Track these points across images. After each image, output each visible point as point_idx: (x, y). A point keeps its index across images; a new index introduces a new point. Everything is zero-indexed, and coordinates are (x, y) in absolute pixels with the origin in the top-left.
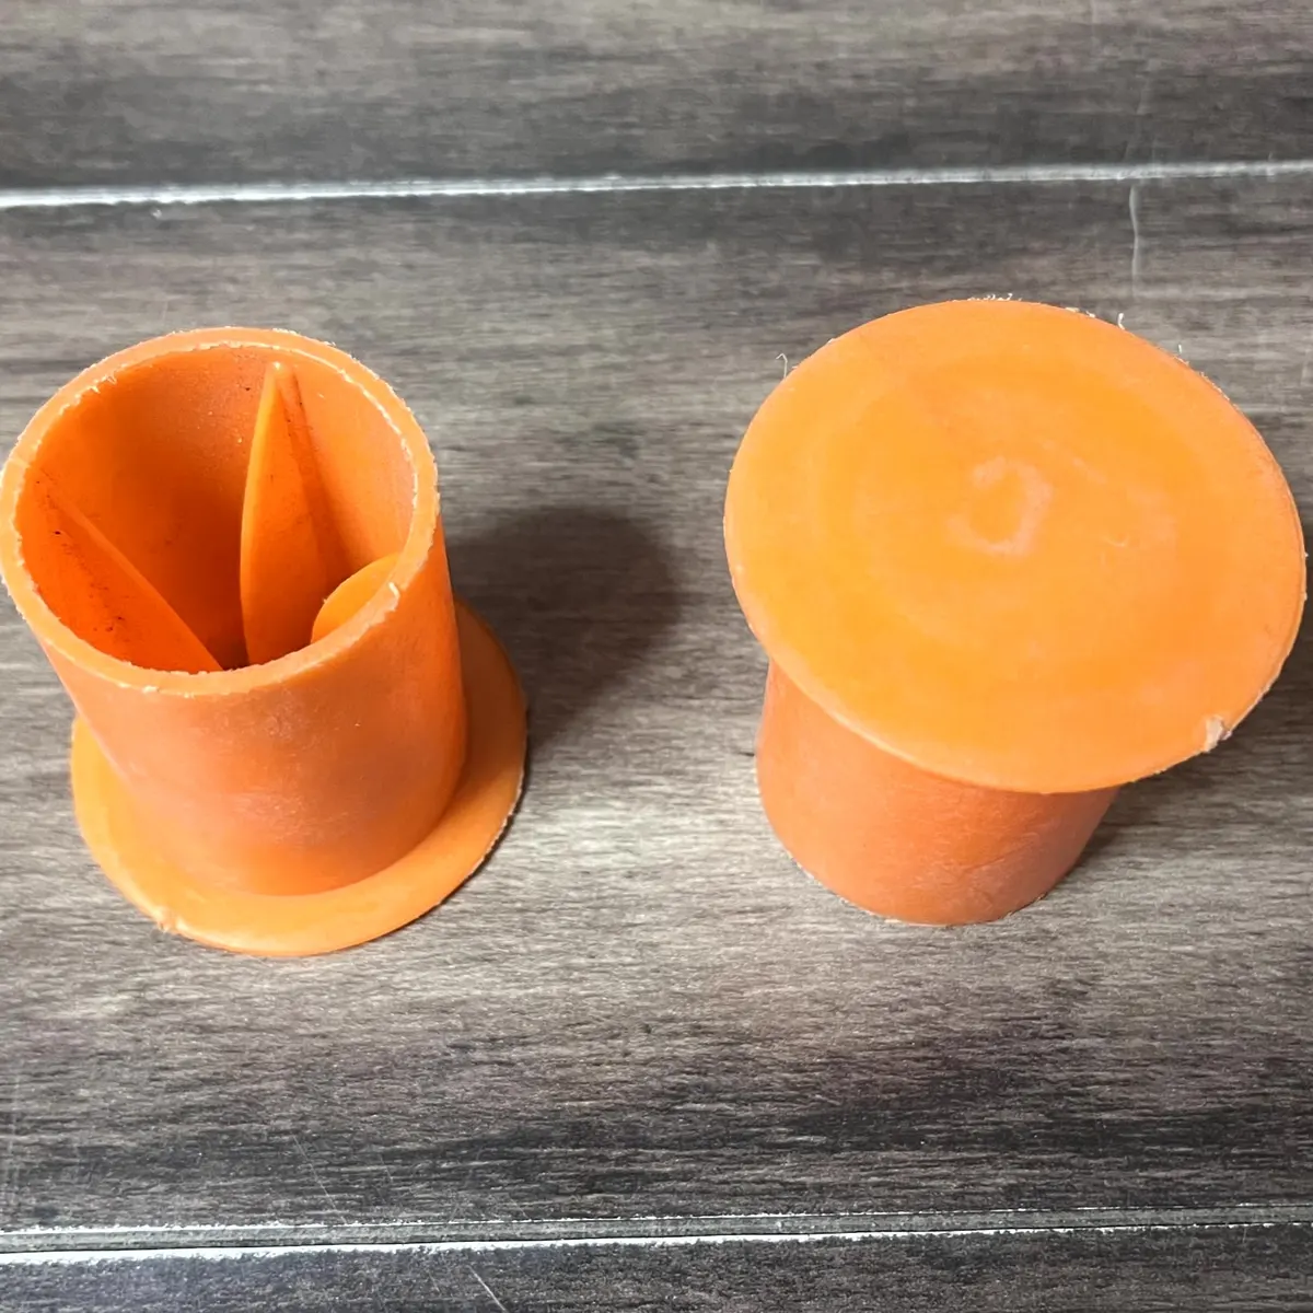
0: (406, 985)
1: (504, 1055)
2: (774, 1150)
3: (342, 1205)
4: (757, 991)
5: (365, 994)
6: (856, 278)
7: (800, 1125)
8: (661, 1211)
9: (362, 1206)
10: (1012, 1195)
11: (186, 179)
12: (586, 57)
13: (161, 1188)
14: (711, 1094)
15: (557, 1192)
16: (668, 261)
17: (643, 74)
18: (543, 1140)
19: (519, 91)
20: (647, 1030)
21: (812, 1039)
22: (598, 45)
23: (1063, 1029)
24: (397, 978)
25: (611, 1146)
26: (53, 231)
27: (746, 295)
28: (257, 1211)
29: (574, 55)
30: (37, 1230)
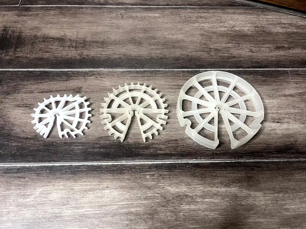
1: (249, 146)
2: (273, 154)
3: (238, 157)
4: (269, 141)
6: (265, 78)
7: (275, 152)
8: (265, 158)
9: (240, 158)
10: (294, 157)
11: (202, 68)
12: (236, 57)
13: (223, 156)
14: (268, 149)
15: (256, 157)
16: (248, 76)
17: (242, 59)
18: (254, 153)
19: (230, 60)
20: (261, 144)
21: (275, 145)
22: (237, 56)
23: (296, 144)
25: (260, 153)
26: (191, 73)
27: (255, 80)
28: (231, 158)
29: (235, 57)
30: (213, 159)
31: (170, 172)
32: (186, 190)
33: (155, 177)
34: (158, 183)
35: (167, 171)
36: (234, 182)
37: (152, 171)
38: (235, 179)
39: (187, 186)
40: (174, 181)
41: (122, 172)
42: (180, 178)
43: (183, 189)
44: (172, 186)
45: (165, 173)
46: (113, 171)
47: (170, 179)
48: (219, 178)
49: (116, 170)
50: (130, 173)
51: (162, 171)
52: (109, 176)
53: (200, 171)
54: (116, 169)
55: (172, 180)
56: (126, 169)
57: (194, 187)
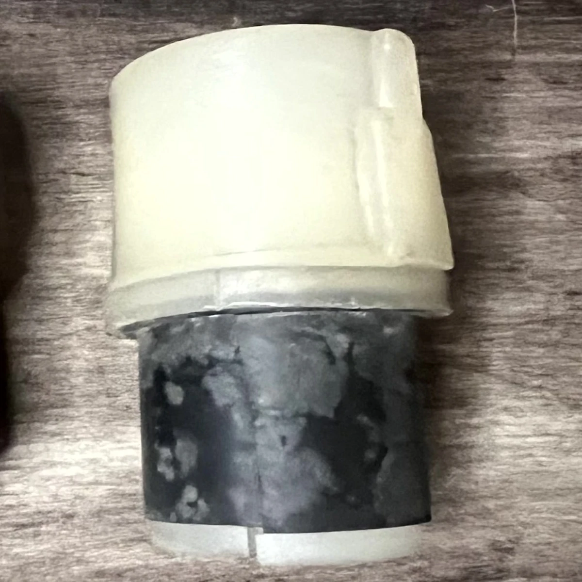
0: (93, 559)
5: (68, 566)
24: (88, 554)
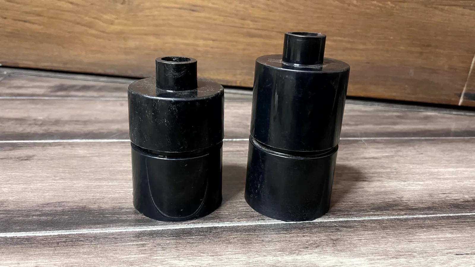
7: (371, 209)
8: (356, 217)
10: (406, 214)
15: (340, 216)
23: (402, 201)
30: (263, 221)
31: (179, 239)
32: (210, 262)
33: (146, 248)
34: (151, 256)
35: (173, 239)
36: (307, 248)
37: (141, 240)
38: (307, 243)
39: (213, 257)
40: (186, 252)
41: (76, 244)
42: (199, 247)
43: (205, 262)
44: (181, 259)
45: (168, 242)
46: (58, 243)
47: (178, 248)
48: (277, 243)
49: (65, 242)
50: (95, 244)
51: (162, 239)
52: (46, 251)
53: (238, 236)
54: (65, 240)
55: (183, 251)
56: (87, 240)
57: (228, 258)
